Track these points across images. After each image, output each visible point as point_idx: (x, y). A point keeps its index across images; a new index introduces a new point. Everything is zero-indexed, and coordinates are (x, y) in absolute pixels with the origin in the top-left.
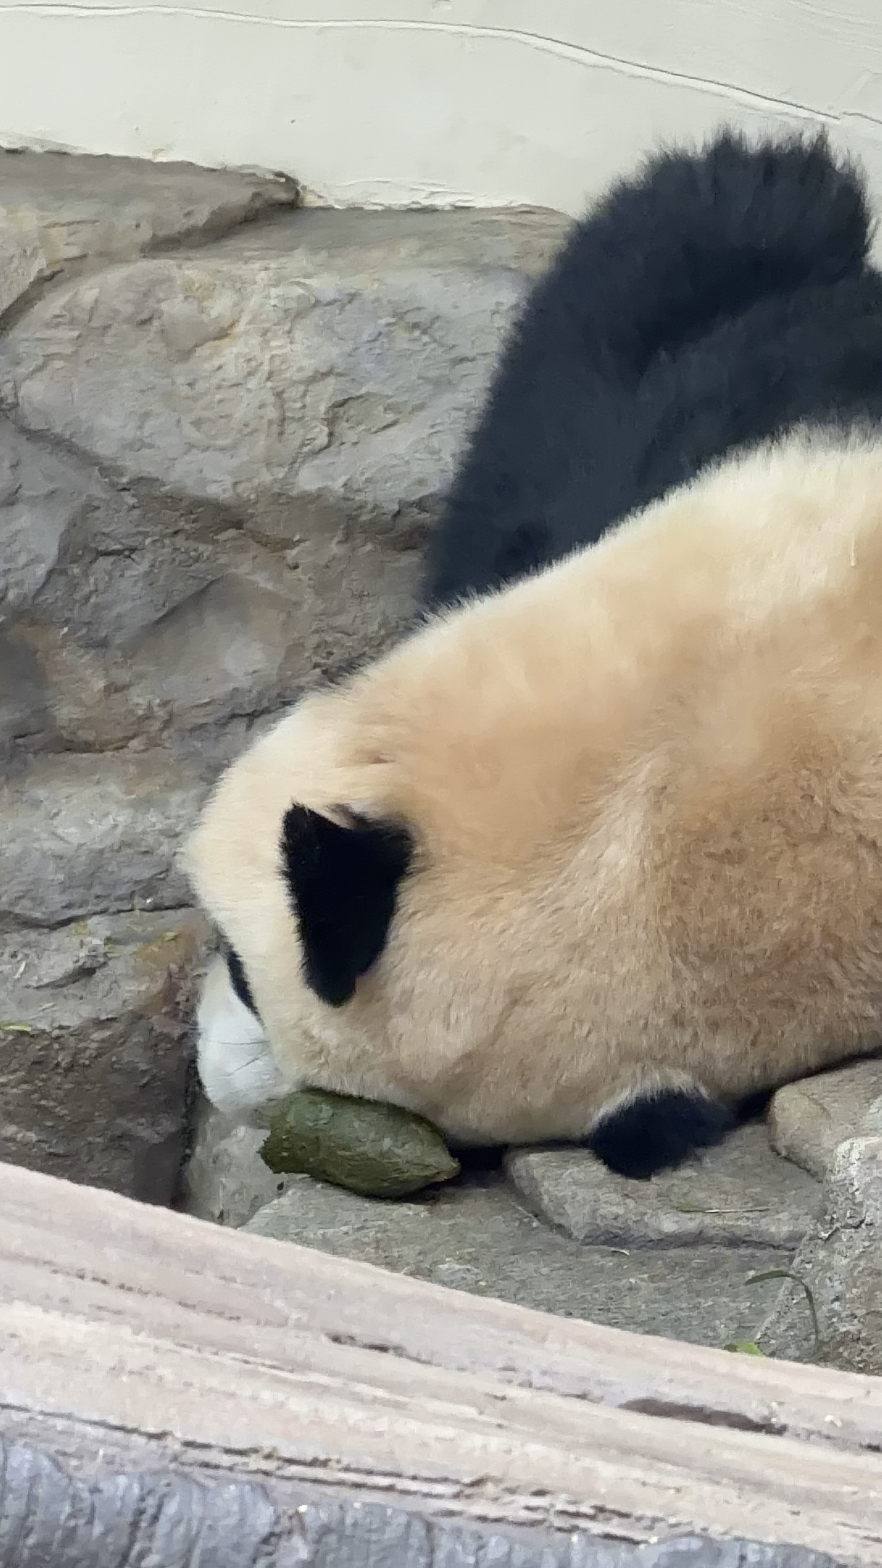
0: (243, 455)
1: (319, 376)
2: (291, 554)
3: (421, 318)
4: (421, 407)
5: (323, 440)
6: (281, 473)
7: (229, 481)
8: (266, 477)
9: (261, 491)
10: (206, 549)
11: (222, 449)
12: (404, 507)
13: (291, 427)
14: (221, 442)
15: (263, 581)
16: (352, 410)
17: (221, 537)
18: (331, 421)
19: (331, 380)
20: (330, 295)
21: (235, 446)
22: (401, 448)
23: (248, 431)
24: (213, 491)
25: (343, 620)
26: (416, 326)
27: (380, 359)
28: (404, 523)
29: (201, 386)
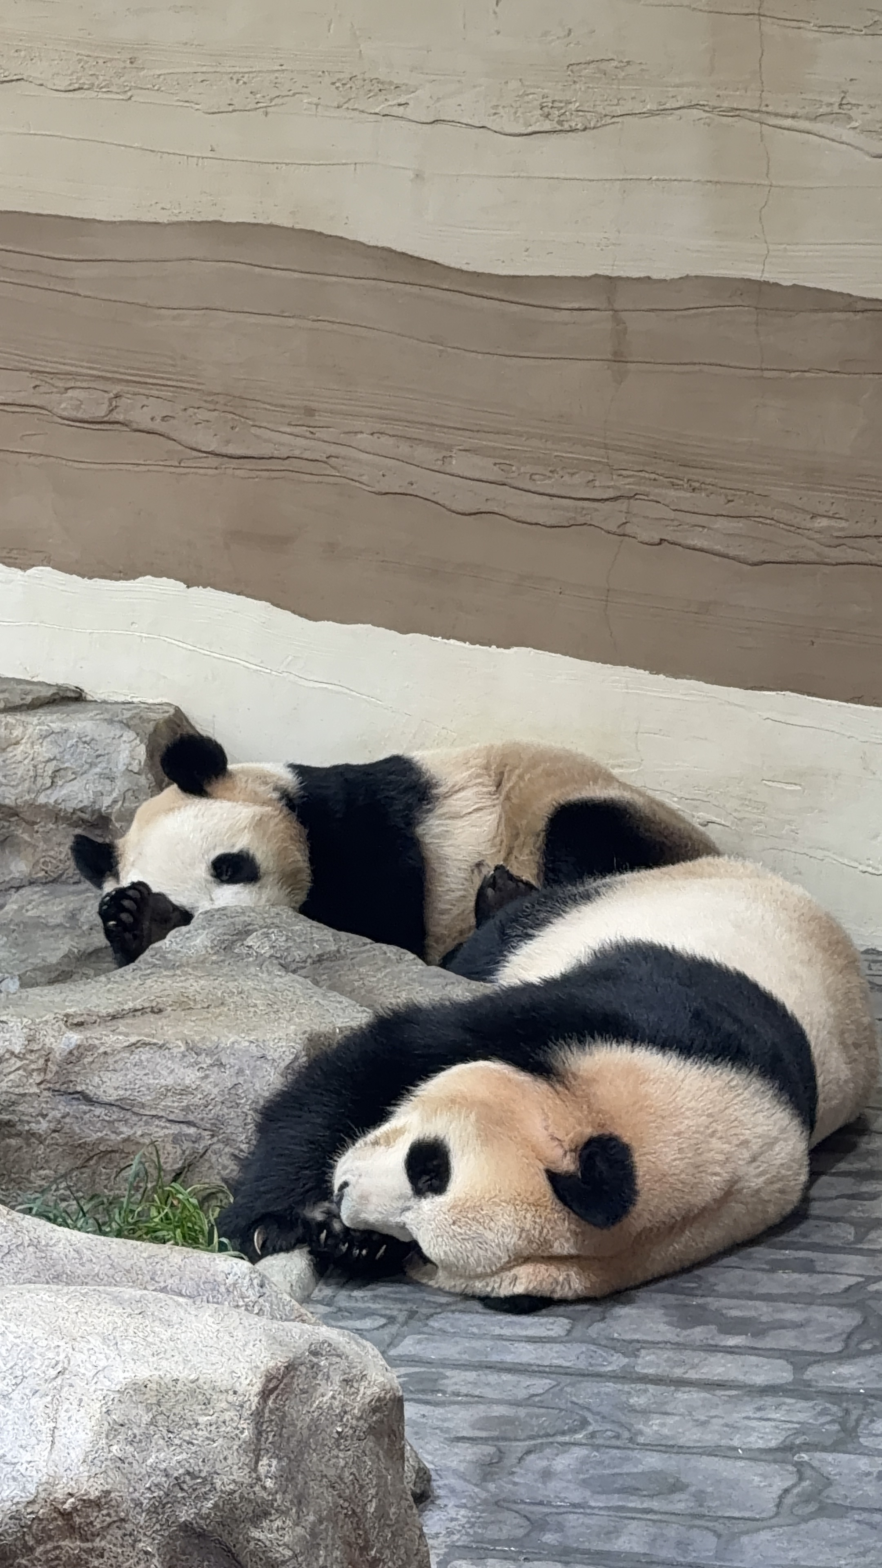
0: (20, 788)
1: (50, 760)
2: (36, 827)
3: (88, 739)
4: (85, 772)
5: (49, 784)
6: (33, 796)
7: (13, 798)
8: (27, 797)
9: (26, 802)
10: (6, 824)
11: (13, 786)
12: (75, 811)
13: (39, 779)
14: (13, 783)
15: (26, 837)
16: (62, 773)
17: (13, 819)
18: (53, 777)
19: (55, 762)
20: (58, 730)
21: (18, 785)
22: (76, 789)
23: (23, 780)
24: (7, 802)
25: (52, 853)
26: (85, 742)
27: (72, 755)
28: (75, 817)
29: (8, 762)
